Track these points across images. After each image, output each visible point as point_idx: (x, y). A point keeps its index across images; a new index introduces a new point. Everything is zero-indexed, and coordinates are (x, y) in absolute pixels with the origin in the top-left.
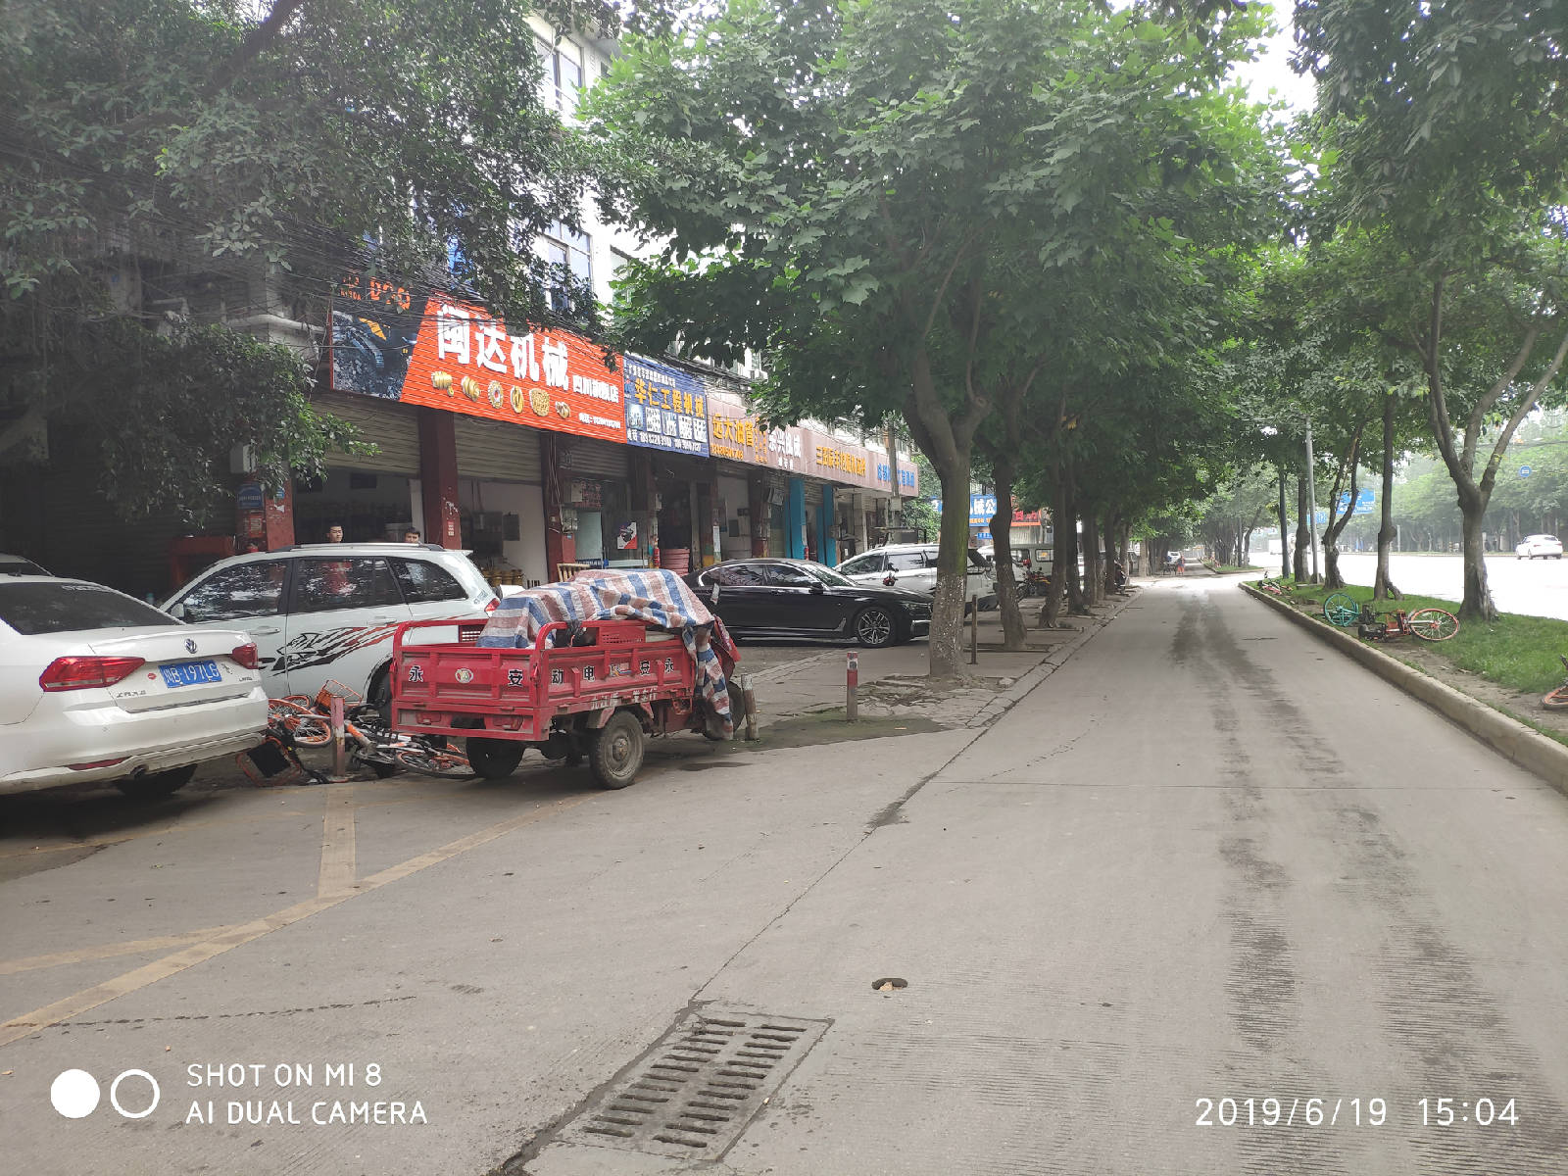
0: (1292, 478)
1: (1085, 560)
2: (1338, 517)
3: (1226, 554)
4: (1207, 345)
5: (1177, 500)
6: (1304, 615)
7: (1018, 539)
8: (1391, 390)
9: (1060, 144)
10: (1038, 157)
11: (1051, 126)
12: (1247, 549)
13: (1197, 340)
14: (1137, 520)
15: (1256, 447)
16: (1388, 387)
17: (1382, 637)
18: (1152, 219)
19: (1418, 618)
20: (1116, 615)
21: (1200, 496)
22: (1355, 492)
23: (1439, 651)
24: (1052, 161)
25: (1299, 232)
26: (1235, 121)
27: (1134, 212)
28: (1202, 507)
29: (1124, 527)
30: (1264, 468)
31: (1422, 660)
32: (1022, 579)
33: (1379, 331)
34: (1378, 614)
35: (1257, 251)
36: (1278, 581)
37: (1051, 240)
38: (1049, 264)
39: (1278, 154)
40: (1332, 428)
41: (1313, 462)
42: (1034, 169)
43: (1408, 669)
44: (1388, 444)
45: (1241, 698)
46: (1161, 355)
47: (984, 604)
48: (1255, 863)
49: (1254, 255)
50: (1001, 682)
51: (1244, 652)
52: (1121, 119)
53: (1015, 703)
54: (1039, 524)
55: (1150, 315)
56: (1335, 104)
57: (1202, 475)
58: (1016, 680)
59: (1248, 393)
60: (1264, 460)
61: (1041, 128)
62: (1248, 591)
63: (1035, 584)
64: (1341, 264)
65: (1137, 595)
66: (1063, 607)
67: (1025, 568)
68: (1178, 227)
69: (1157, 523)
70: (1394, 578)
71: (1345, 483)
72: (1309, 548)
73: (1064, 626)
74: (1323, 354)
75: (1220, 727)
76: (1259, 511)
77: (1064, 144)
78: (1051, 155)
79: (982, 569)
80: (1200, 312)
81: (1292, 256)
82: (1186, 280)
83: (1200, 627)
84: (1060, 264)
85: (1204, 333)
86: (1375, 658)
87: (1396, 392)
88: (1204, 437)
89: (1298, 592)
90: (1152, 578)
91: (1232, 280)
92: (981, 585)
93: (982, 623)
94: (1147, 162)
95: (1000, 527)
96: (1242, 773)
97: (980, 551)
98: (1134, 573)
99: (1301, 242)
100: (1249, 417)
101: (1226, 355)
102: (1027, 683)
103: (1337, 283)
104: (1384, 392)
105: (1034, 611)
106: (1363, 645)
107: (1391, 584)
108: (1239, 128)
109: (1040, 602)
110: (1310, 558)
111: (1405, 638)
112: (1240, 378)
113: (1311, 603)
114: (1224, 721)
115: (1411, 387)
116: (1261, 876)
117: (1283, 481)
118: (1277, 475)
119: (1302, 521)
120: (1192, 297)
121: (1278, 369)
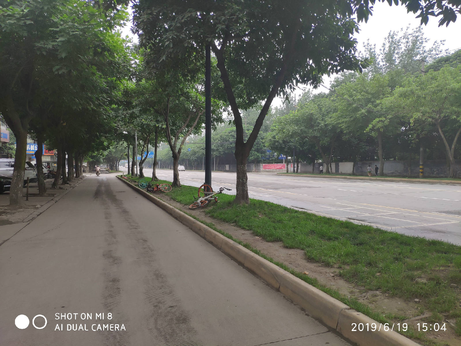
0: (131, 146)
1: (68, 167)
2: (143, 158)
3: (113, 167)
4: (107, 106)
5: (98, 150)
6: (133, 185)
7: (45, 159)
8: (157, 125)
9: (61, 36)
10: (54, 39)
11: (58, 29)
12: (118, 166)
13: (104, 104)
14: (85, 156)
15: (121, 137)
16: (156, 124)
17: (153, 192)
18: (90, 65)
19: (162, 186)
20: (77, 185)
21: (104, 149)
22: (148, 152)
23: (167, 195)
24: (58, 40)
25: (133, 78)
26: (116, 42)
27: (85, 62)
28: (106, 153)
29: (82, 157)
30: (123, 143)
31: (163, 197)
32: (47, 172)
33: (154, 109)
34: (152, 185)
35: (122, 81)
36: (126, 175)
37: (57, 65)
38: (56, 73)
39: (128, 55)
40: (142, 134)
41: (137, 143)
42: (52, 42)
43: (159, 200)
44: (156, 139)
45: (113, 209)
46: (92, 106)
47: (32, 180)
48: (112, 257)
49: (121, 82)
50: (36, 206)
51: (115, 196)
52: (81, 33)
53: (41, 213)
54: (53, 154)
55: (89, 94)
56: (142, 44)
57: (106, 144)
58: (42, 206)
59: (119, 121)
60: (124, 141)
61: (55, 29)
62: (118, 178)
63: (51, 174)
64: (144, 89)
65: (85, 178)
66: (61, 181)
67: (48, 169)
68: (99, 70)
69: (92, 157)
70: (157, 175)
71: (145, 149)
72: (135, 166)
73: (60, 188)
74: (140, 113)
75: (106, 218)
76: (122, 155)
77: (62, 36)
78: (58, 39)
79: (32, 169)
80: (105, 95)
81: (131, 84)
82: (101, 85)
83: (103, 188)
84: (60, 73)
85: (106, 102)
86: (151, 197)
87: (158, 126)
88: (106, 133)
89: (132, 179)
90: (90, 173)
91: (114, 88)
92: (31, 174)
93: (31, 187)
94: (89, 48)
95: (38, 155)
96: (111, 231)
97: (31, 162)
98: (84, 171)
99: (134, 81)
100: (119, 128)
101: (113, 109)
102: (45, 207)
103: (143, 94)
104: (155, 125)
105: (51, 183)
106: (148, 194)
107: (156, 177)
108: (117, 44)
109: (53, 180)
110: (135, 169)
111: (158, 191)
112: (117, 117)
113: (135, 182)
114: (108, 216)
115: (162, 125)
116: (114, 261)
117: (129, 147)
118: (127, 145)
119: (133, 159)
120: (103, 91)
121: (127, 115)
